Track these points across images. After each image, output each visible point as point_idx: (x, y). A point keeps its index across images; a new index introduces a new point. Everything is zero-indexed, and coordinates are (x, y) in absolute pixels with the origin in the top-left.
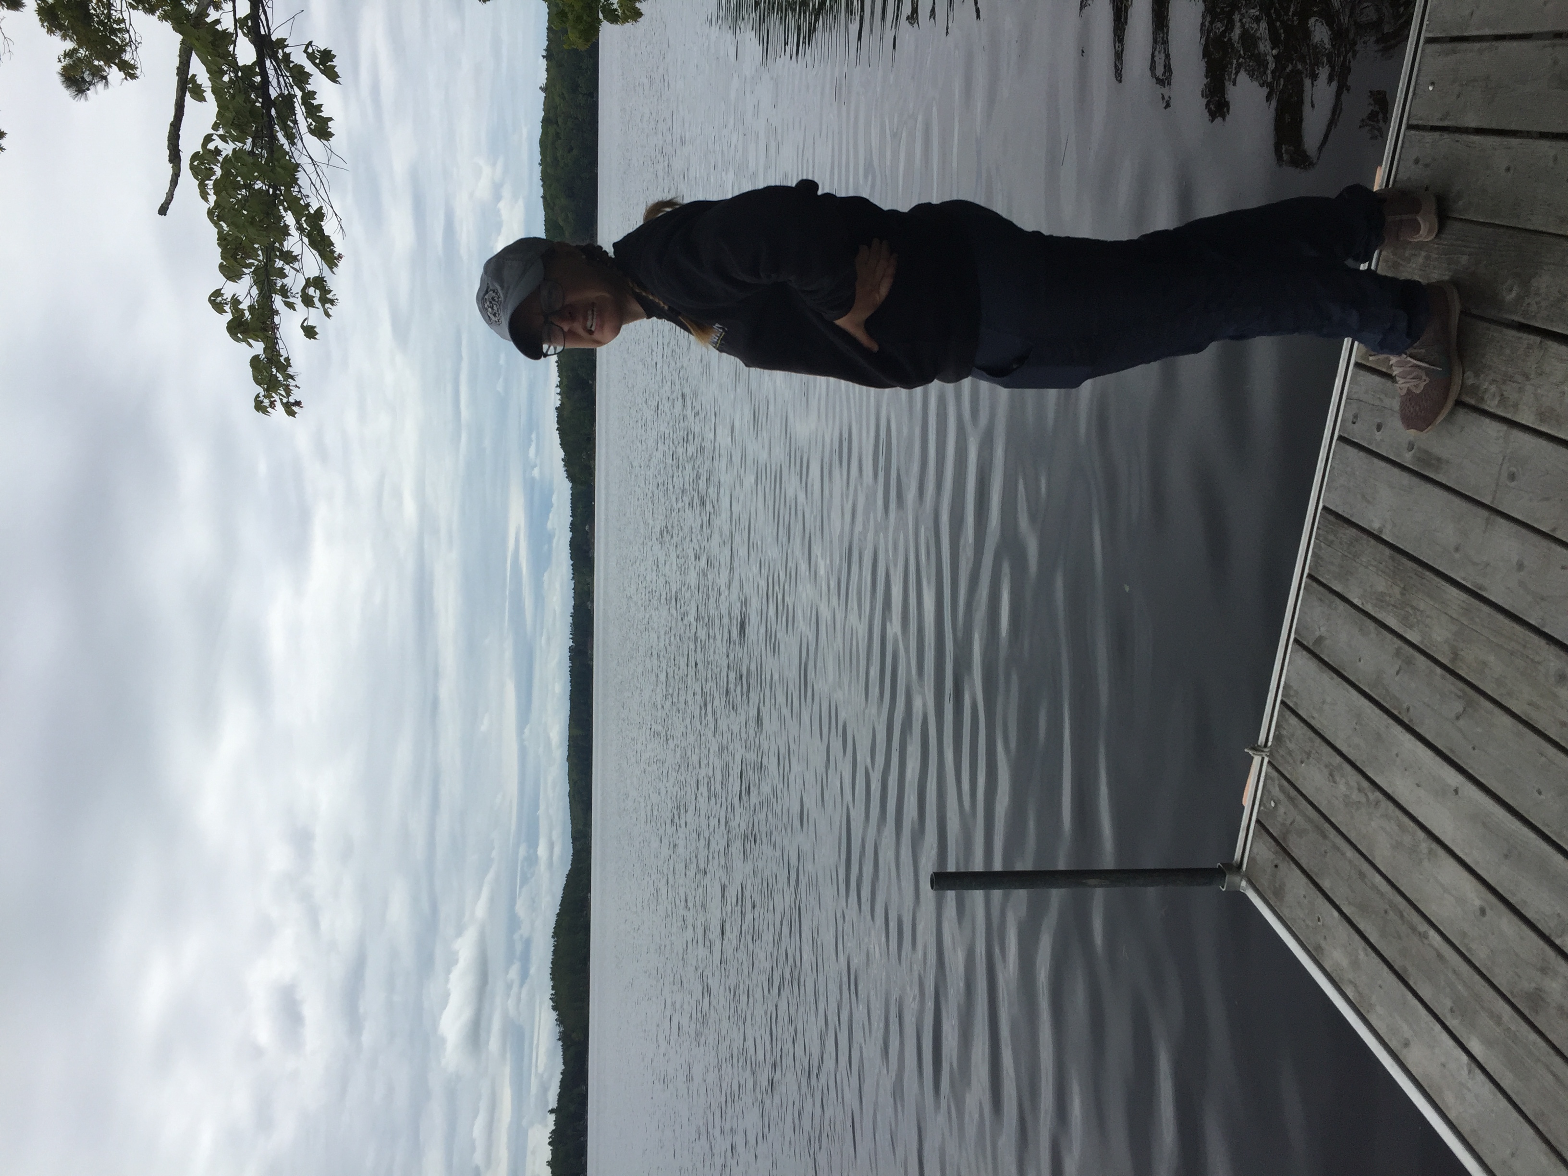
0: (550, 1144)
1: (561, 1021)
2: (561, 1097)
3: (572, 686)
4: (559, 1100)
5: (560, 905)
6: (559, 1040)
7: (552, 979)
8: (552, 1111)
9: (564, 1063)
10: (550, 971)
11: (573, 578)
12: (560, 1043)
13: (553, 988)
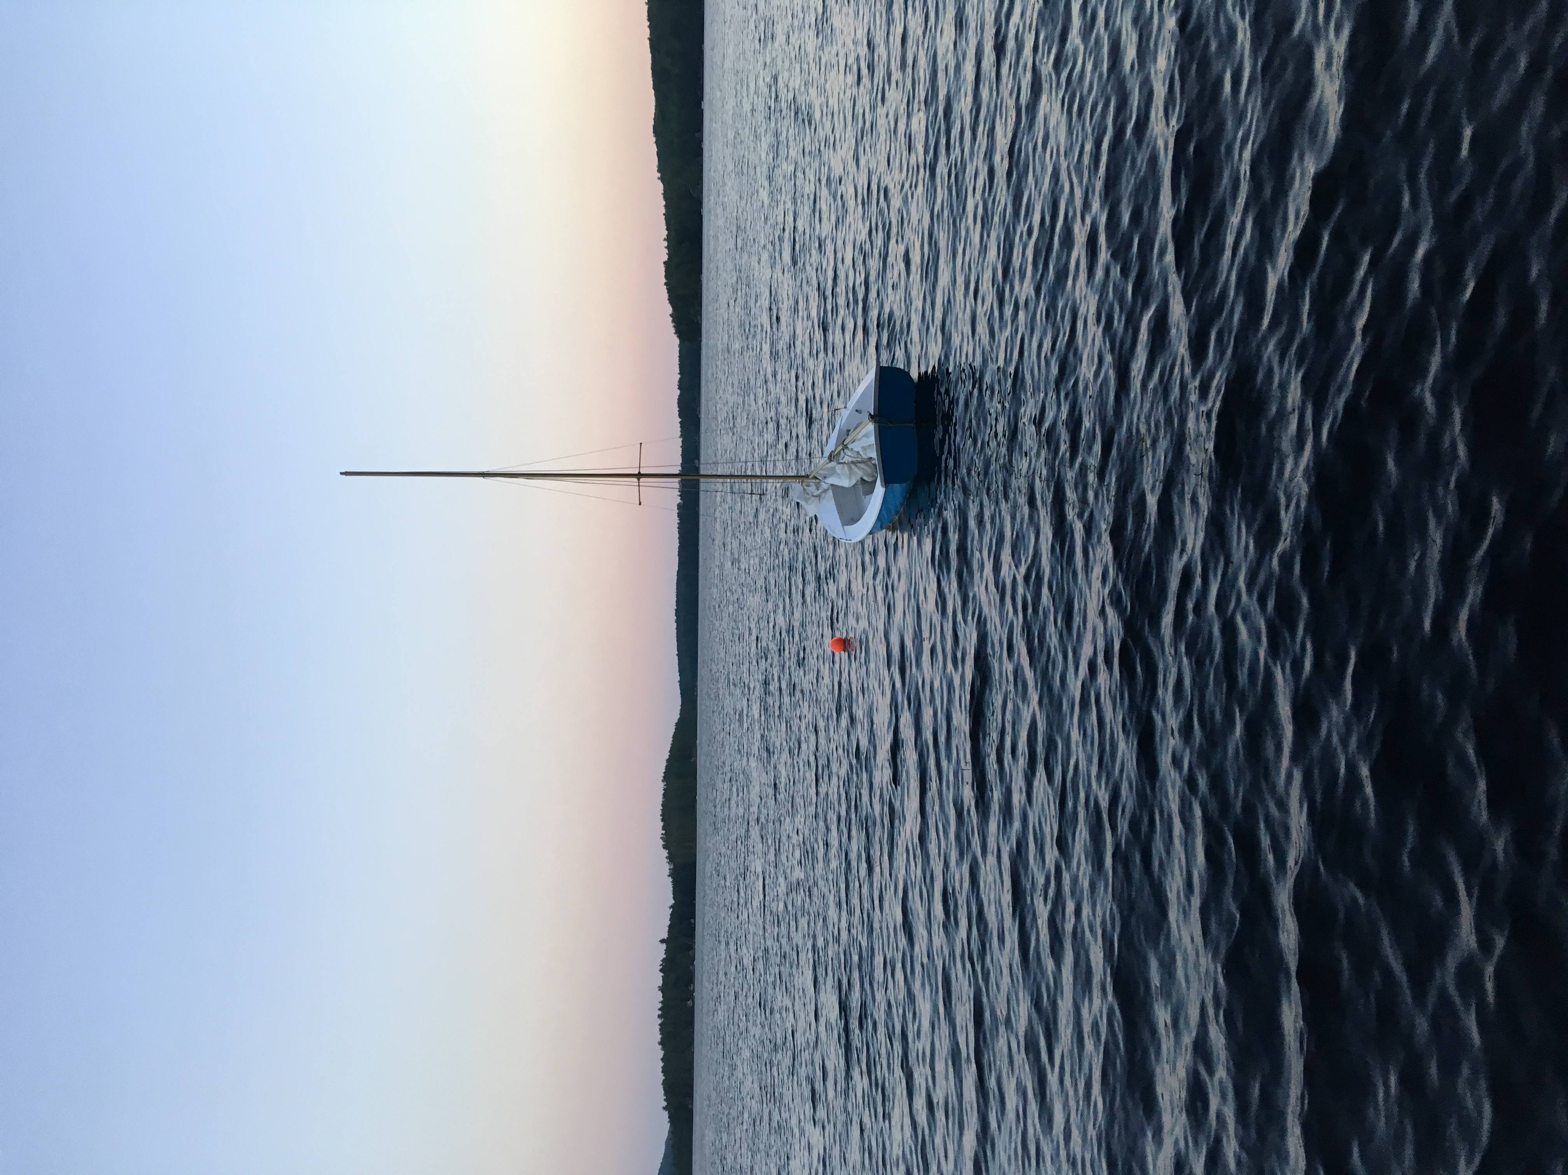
0: (661, 970)
1: (671, 858)
2: (670, 927)
3: (680, 542)
4: (669, 932)
5: (670, 751)
6: (669, 876)
7: (663, 820)
8: (662, 941)
9: (674, 898)
10: (660, 813)
11: (681, 436)
12: (670, 879)
13: (664, 828)
